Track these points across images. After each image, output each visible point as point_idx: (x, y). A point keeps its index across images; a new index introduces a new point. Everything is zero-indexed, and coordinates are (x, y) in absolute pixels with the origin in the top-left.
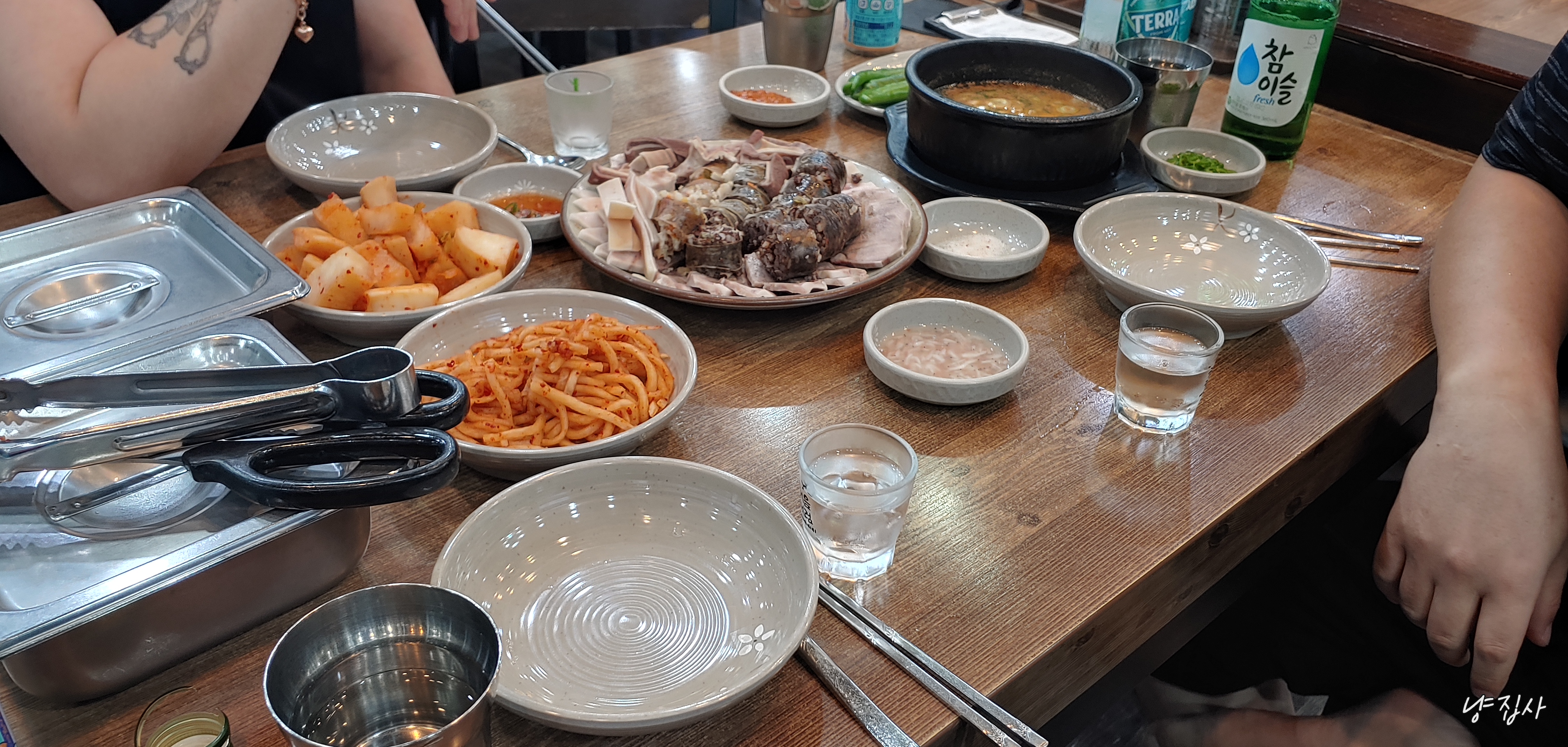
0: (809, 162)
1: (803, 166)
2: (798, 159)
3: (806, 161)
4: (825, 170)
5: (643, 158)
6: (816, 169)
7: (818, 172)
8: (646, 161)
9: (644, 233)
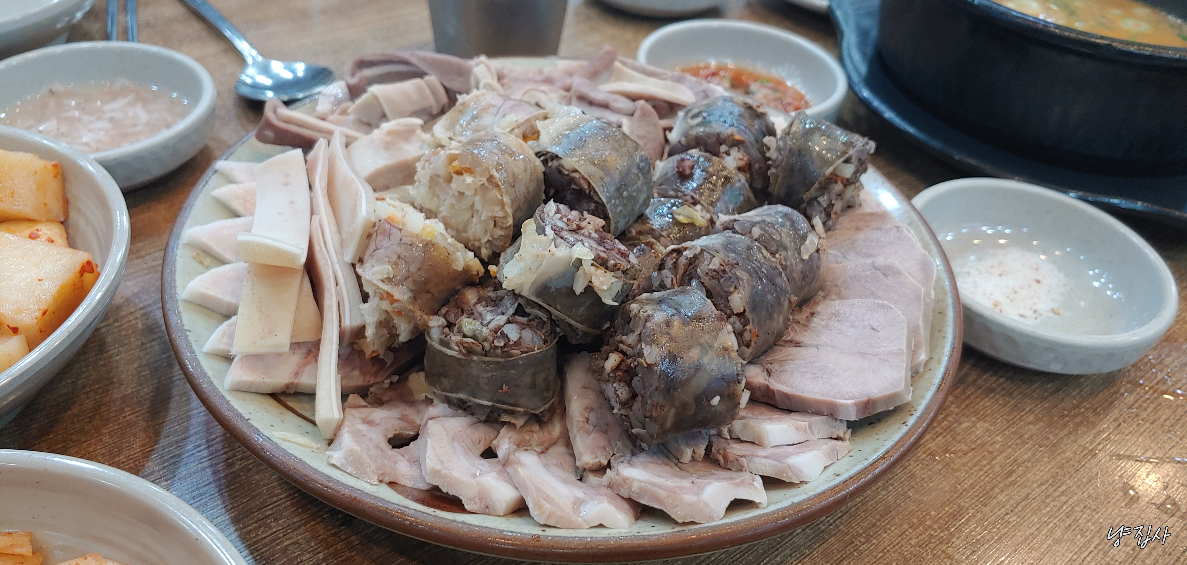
0: (705, 123)
1: (694, 132)
2: (681, 114)
3: (699, 120)
4: (737, 144)
5: (375, 97)
6: (720, 140)
7: (723, 148)
8: (380, 105)
9: (330, 300)
